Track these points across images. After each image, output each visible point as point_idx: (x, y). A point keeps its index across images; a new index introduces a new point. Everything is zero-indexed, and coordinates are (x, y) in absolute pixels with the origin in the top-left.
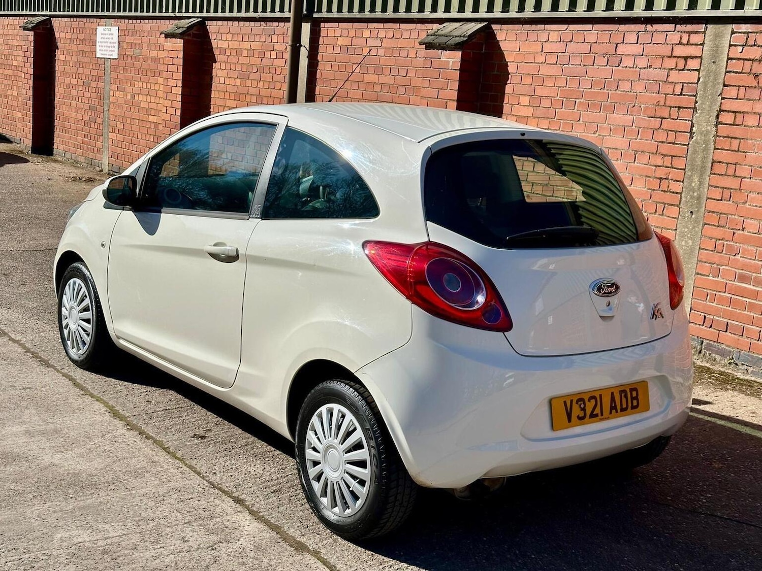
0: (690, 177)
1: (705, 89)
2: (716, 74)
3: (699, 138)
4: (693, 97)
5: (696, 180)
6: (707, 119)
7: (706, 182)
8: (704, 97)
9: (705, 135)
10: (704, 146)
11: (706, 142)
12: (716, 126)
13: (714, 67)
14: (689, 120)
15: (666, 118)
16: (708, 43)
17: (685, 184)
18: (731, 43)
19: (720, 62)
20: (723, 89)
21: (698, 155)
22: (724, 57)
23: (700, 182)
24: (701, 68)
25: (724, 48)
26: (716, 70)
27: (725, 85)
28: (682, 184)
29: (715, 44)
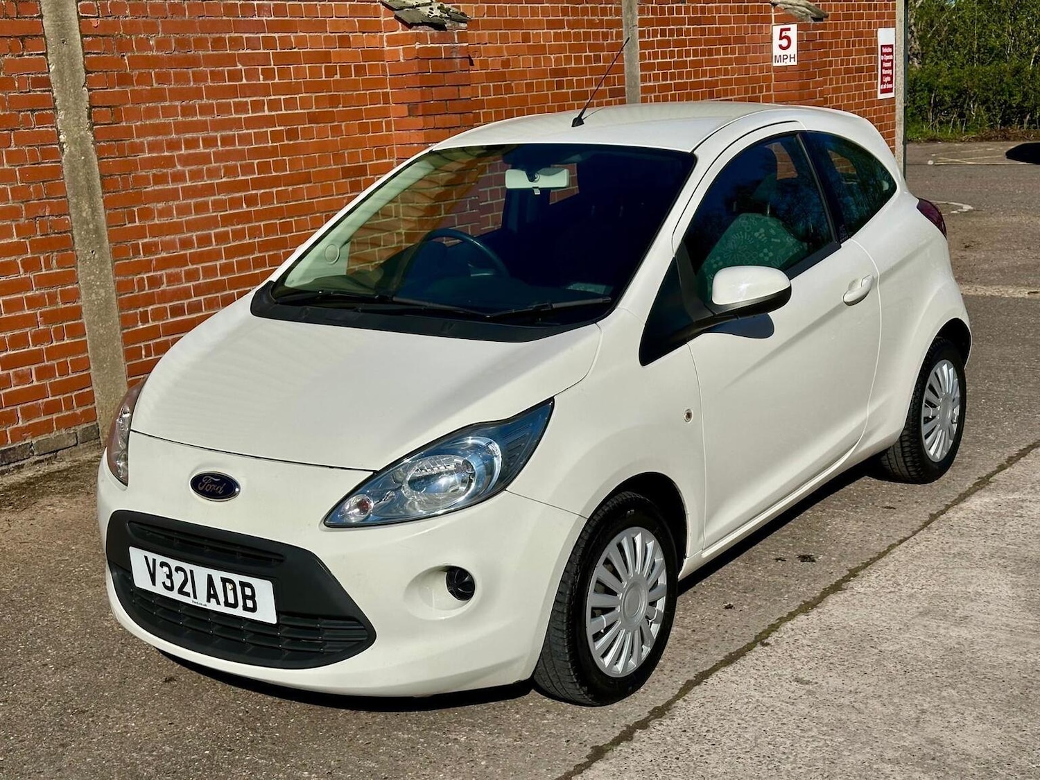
0: (77, 206)
1: (62, 80)
2: (72, 57)
3: (72, 149)
4: (47, 93)
5: (86, 207)
6: (77, 122)
7: (100, 207)
8: (62, 90)
9: (80, 144)
10: (83, 158)
11: (85, 152)
12: (91, 129)
13: (65, 48)
14: (51, 127)
15: (17, 129)
16: (48, 15)
17: (73, 215)
18: (81, 14)
19: (72, 41)
20: (86, 77)
21: (79, 171)
22: (75, 34)
23: (92, 208)
24: (49, 51)
25: (73, 22)
26: (70, 52)
27: (87, 72)
28: (68, 217)
29: (58, 16)
